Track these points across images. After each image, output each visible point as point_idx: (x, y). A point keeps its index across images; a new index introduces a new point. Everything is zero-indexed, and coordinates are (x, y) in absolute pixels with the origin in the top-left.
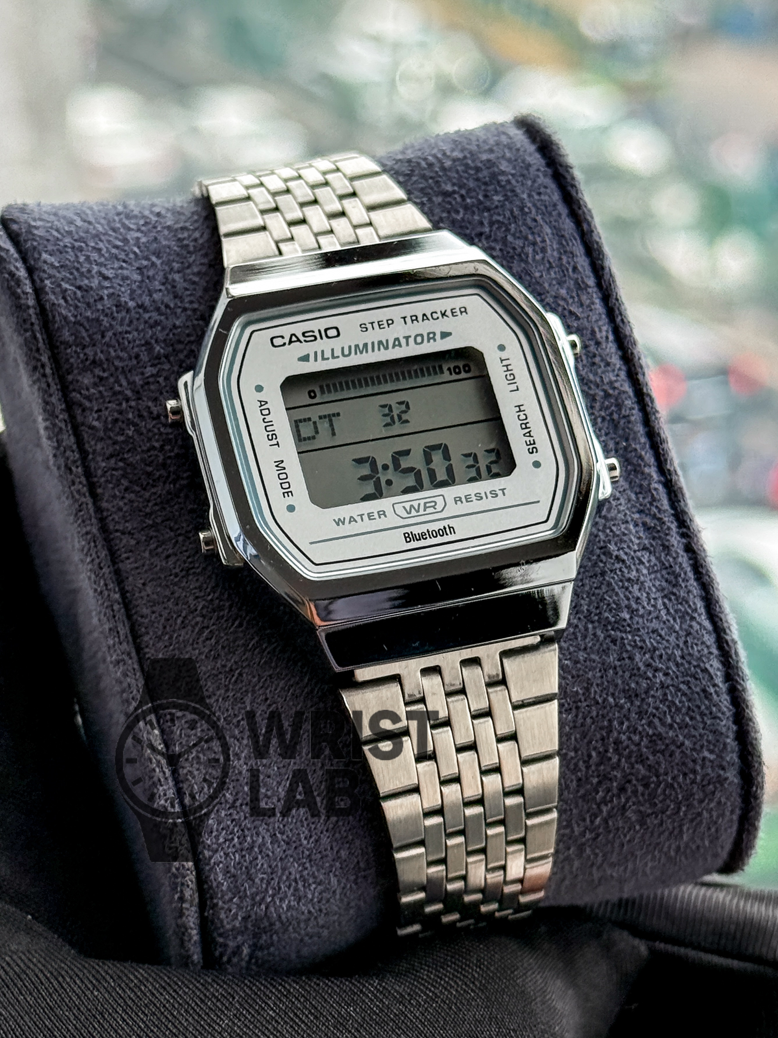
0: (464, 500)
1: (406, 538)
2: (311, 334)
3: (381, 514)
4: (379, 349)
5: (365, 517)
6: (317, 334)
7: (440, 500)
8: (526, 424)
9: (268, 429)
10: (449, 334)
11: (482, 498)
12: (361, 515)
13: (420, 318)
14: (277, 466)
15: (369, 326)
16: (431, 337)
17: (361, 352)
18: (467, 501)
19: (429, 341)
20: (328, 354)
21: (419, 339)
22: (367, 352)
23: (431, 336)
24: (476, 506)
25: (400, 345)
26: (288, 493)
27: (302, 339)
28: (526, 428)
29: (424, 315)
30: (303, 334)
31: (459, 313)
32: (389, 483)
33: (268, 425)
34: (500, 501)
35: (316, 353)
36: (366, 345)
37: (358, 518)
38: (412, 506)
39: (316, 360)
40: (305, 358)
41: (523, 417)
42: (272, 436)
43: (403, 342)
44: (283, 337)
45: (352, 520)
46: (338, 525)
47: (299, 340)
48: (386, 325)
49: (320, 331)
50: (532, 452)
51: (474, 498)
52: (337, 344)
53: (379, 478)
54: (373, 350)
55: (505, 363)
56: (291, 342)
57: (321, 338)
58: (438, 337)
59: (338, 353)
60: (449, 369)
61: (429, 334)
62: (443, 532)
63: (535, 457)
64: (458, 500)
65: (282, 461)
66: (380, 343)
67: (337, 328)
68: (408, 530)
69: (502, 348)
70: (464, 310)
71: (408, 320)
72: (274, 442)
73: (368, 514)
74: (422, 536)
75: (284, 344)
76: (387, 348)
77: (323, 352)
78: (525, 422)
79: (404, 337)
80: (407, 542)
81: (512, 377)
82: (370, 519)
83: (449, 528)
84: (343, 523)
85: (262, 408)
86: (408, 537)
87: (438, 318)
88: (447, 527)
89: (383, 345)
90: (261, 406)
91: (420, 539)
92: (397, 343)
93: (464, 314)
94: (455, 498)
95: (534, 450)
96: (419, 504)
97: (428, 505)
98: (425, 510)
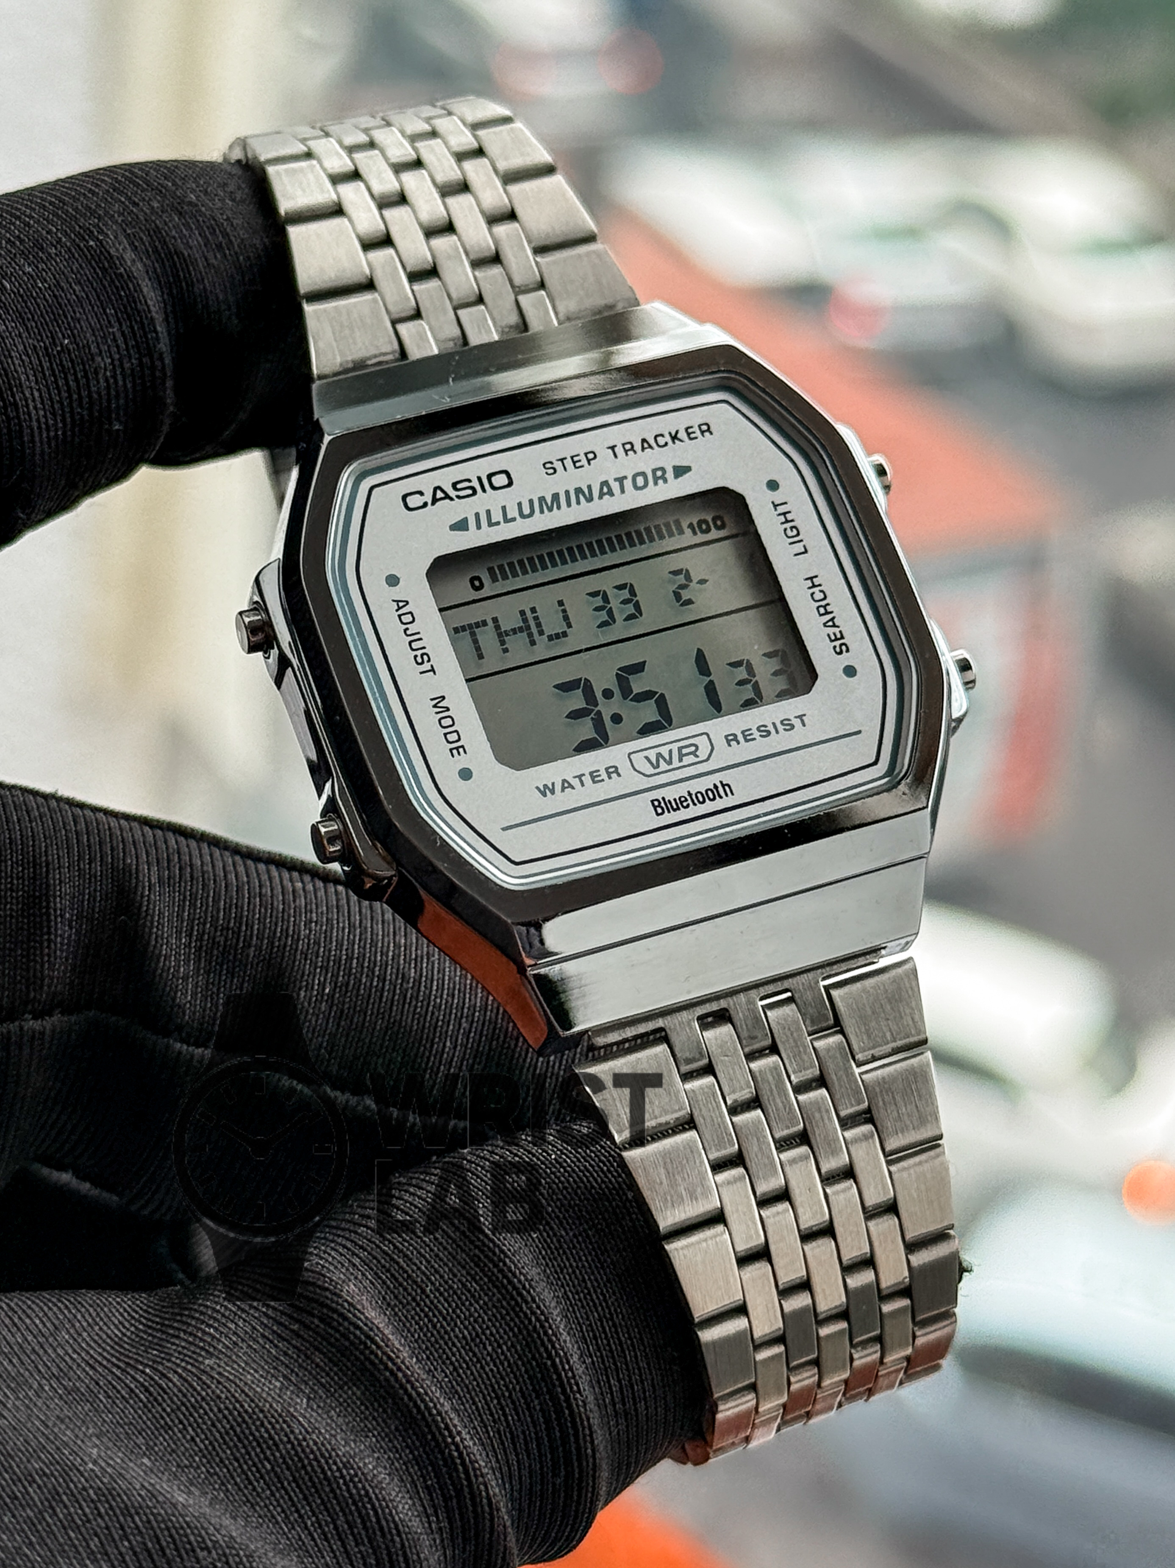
0: (740, 738)
1: (655, 808)
2: (466, 484)
3: (613, 771)
4: (578, 503)
5: (587, 779)
6: (475, 484)
7: (702, 742)
8: (825, 607)
9: (415, 645)
10: (687, 469)
11: (769, 733)
12: (580, 777)
13: (638, 447)
14: (435, 706)
15: (558, 465)
16: (659, 475)
17: (550, 509)
18: (747, 741)
19: (656, 484)
20: (497, 516)
21: (640, 481)
22: (559, 508)
23: (659, 473)
24: (762, 746)
25: (611, 493)
26: (457, 749)
27: (452, 493)
28: (827, 613)
29: (644, 441)
30: (454, 485)
31: (698, 433)
32: (617, 719)
33: (413, 640)
34: (798, 736)
35: (477, 515)
36: (556, 497)
37: (576, 782)
38: (659, 755)
39: (479, 527)
40: (461, 526)
41: (819, 596)
43: (615, 487)
44: (421, 493)
45: (566, 785)
46: (545, 795)
47: (447, 497)
48: (584, 462)
49: (479, 479)
50: (841, 653)
51: (756, 734)
52: (509, 499)
53: (599, 713)
54: (569, 505)
55: (781, 509)
56: (435, 500)
57: (484, 490)
58: (670, 475)
59: (513, 512)
60: (691, 526)
61: (654, 471)
62: (713, 793)
63: (845, 660)
64: (731, 739)
65: (443, 698)
66: (578, 491)
67: (506, 473)
68: (657, 794)
69: (773, 485)
70: (705, 429)
71: (619, 450)
72: (426, 666)
73: (591, 773)
74: (681, 803)
75: (425, 505)
76: (590, 499)
77: (488, 512)
78: (823, 603)
79: (616, 480)
80: (658, 814)
81: (795, 532)
82: (594, 782)
83: (723, 786)
84: (553, 792)
85: (400, 612)
86: (659, 806)
87: (666, 444)
88: (719, 785)
89: (583, 494)
90: (399, 608)
91: (678, 809)
92: (605, 490)
93: (707, 434)
94: (726, 737)
95: (844, 648)
96: (670, 751)
97: (684, 751)
98: (681, 760)
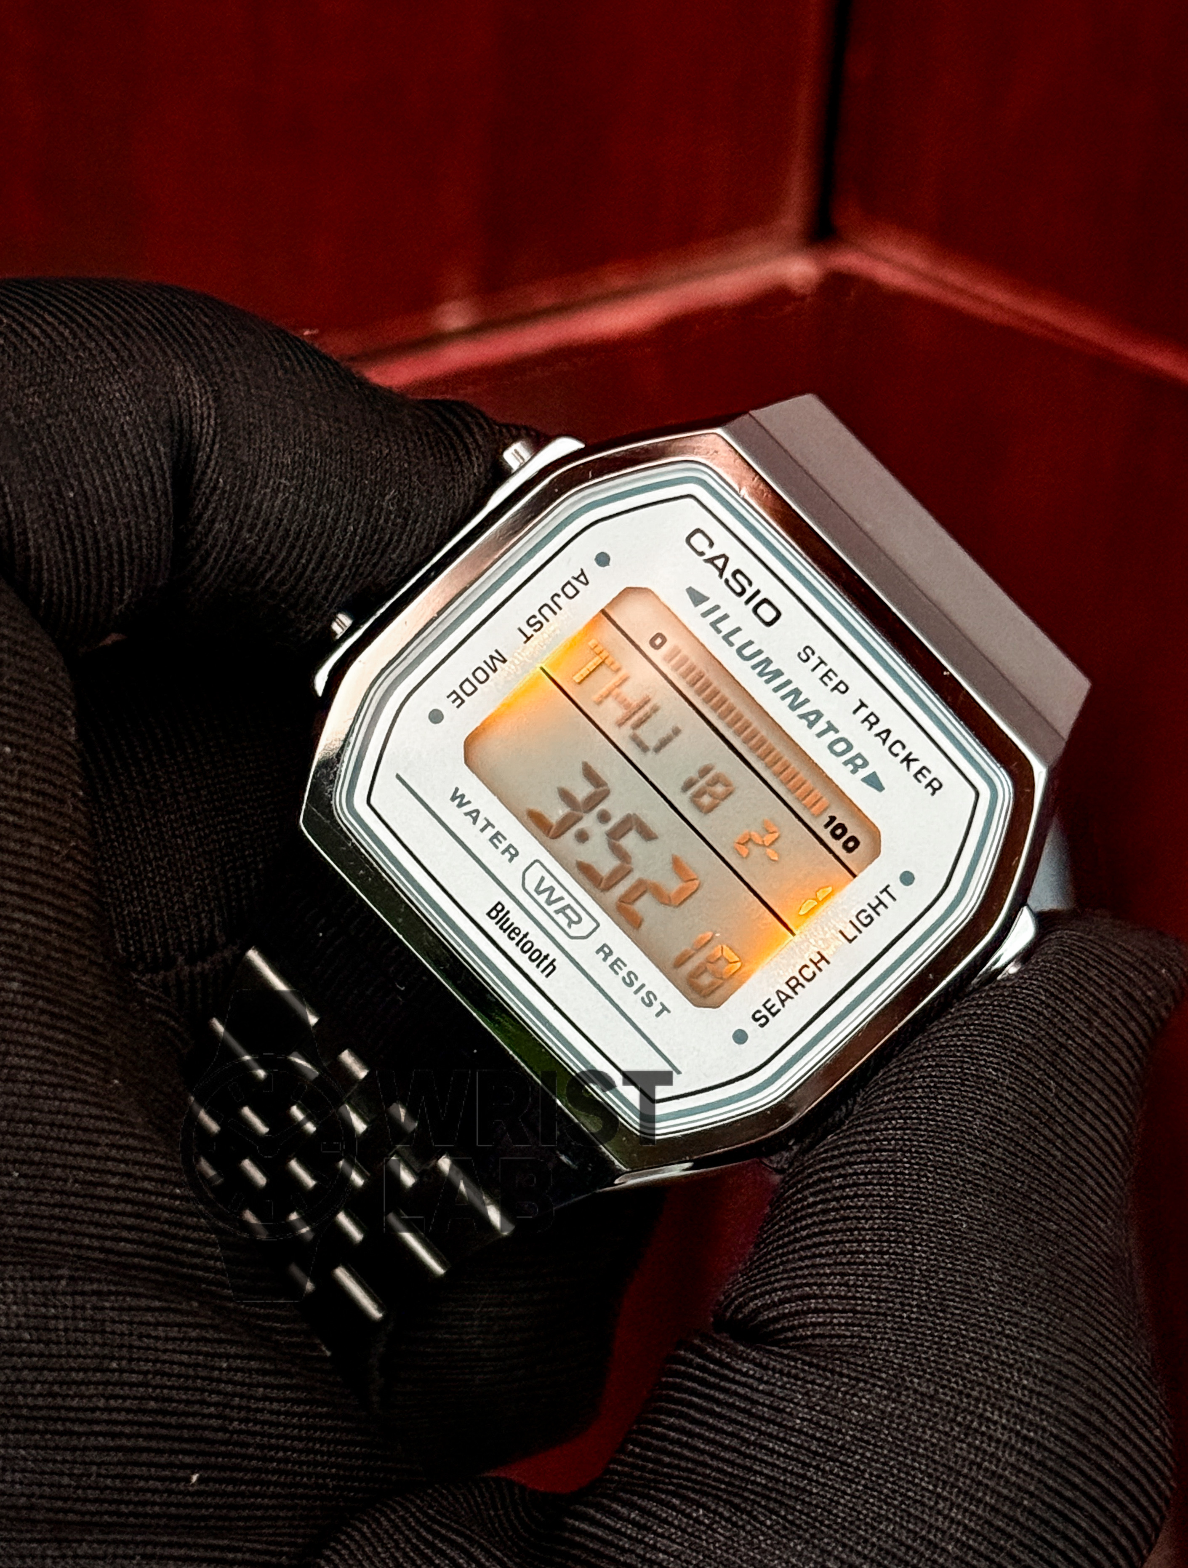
0: (611, 960)
1: (495, 908)
2: (745, 582)
3: (512, 853)
4: (783, 698)
5: (490, 832)
6: (750, 592)
7: (587, 925)
8: (798, 984)
9: (546, 611)
10: (880, 787)
12: (489, 824)
13: (877, 729)
14: (492, 657)
15: (814, 661)
16: (857, 763)
17: (761, 674)
18: (611, 966)
19: (846, 763)
20: (726, 627)
21: (841, 747)
22: (768, 682)
23: (859, 762)
24: (613, 984)
25: (811, 725)
26: (458, 698)
27: (728, 574)
28: (793, 989)
29: (888, 732)
30: (737, 572)
31: (925, 781)
32: (582, 837)
33: (553, 605)
34: (643, 1015)
35: (717, 607)
36: (778, 673)
37: (481, 823)
38: (552, 889)
39: (705, 615)
40: (697, 597)
41: (807, 973)
42: (536, 623)
43: (821, 725)
44: (711, 544)
45: (474, 815)
46: (453, 799)
47: (721, 571)
48: (832, 684)
49: (758, 592)
50: (757, 1020)
51: (623, 973)
52: (752, 629)
53: (579, 819)
54: (776, 690)
55: (885, 897)
56: (711, 561)
57: (748, 602)
58: (864, 773)
59: (738, 640)
60: (833, 819)
61: (859, 756)
62: (538, 958)
63: (751, 1028)
64: (605, 951)
65: (504, 661)
66: (797, 693)
67: (778, 615)
68: (509, 905)
69: (907, 878)
70: (935, 787)
71: (863, 713)
72: (529, 631)
73: (498, 833)
74: (511, 931)
76: (794, 707)
77: (726, 617)
78: (801, 980)
79: (829, 723)
80: (489, 914)
81: (866, 921)
82: (491, 840)
83: (551, 963)
84: (460, 805)
85: (574, 582)
86: (498, 912)
87: (896, 755)
88: (550, 959)
89: (795, 700)
90: (577, 579)
91: (505, 931)
92: (812, 718)
93: (930, 789)
94: (605, 945)
95: (763, 1020)
96: (561, 899)
97: (568, 911)
98: (557, 912)
